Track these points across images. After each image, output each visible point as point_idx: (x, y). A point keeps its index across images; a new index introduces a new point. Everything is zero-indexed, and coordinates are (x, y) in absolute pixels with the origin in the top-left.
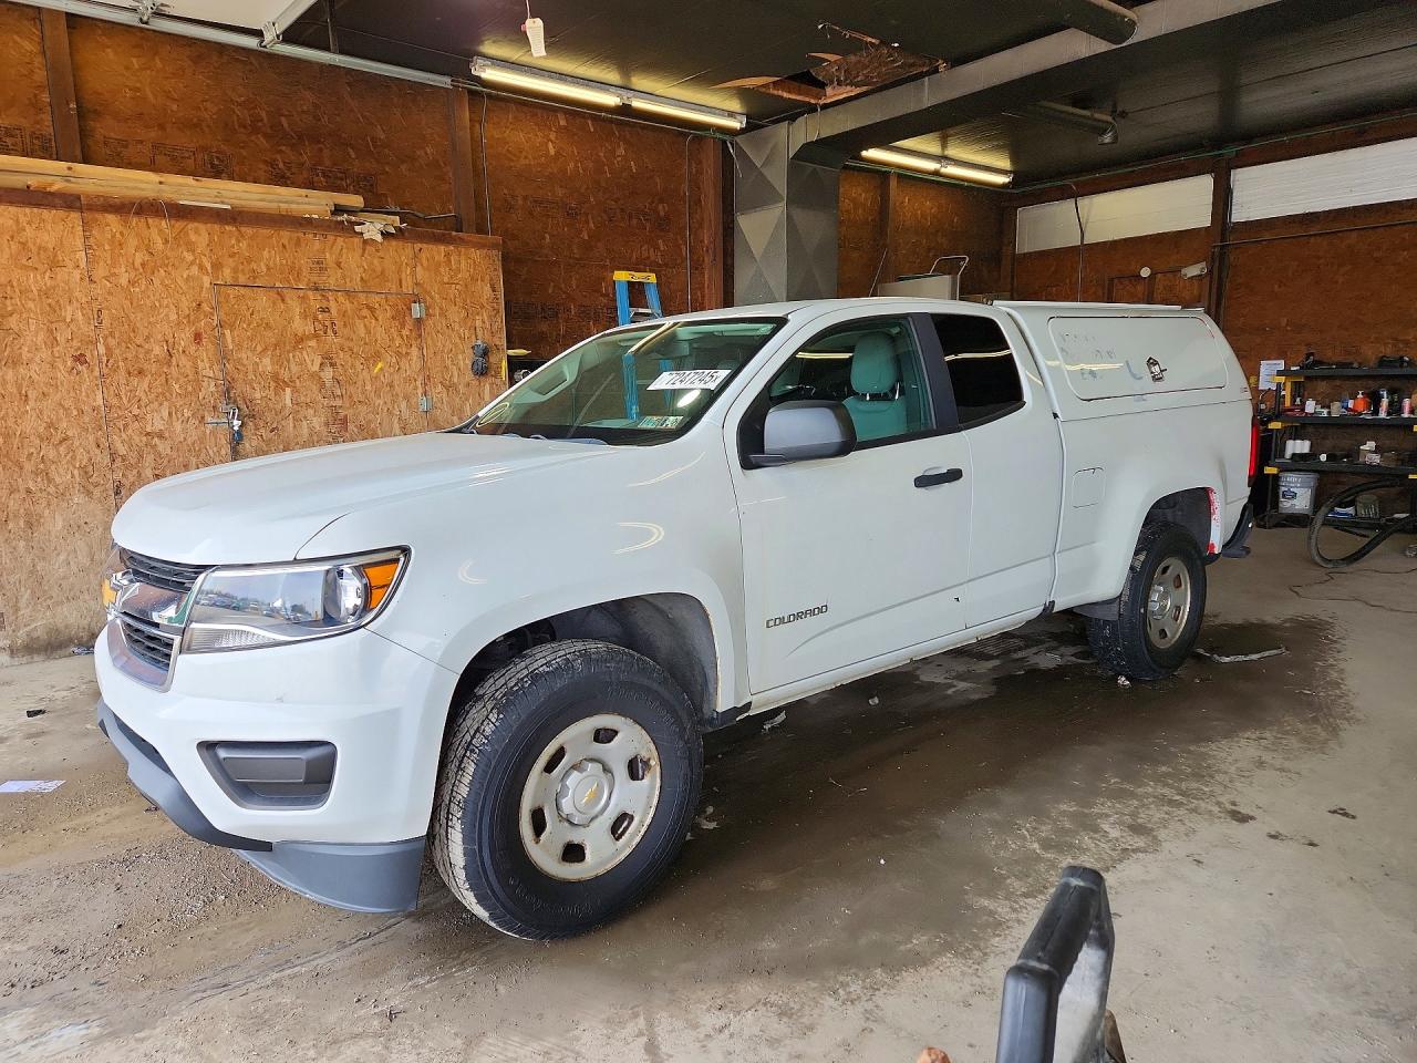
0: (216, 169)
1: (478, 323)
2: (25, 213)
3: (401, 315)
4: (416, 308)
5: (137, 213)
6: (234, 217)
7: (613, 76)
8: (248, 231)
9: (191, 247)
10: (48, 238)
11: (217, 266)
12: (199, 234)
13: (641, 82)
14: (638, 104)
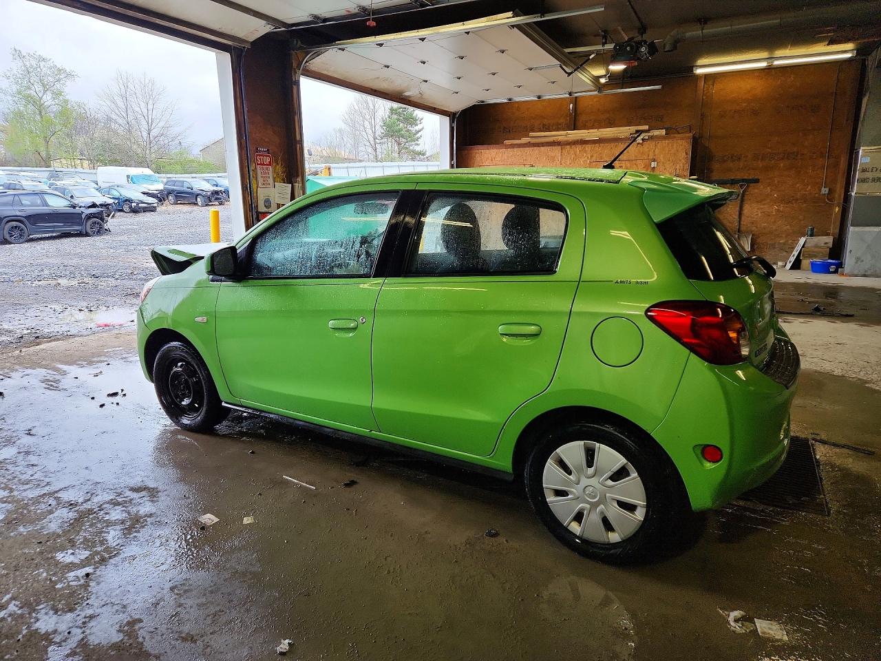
0: (611, 124)
1: (678, 167)
2: (549, 148)
3: (647, 166)
4: (653, 163)
5: (574, 144)
6: (600, 141)
7: (765, 55)
8: (602, 145)
9: (586, 152)
10: (553, 154)
11: (592, 156)
12: (588, 147)
13: (779, 53)
14: (777, 63)
